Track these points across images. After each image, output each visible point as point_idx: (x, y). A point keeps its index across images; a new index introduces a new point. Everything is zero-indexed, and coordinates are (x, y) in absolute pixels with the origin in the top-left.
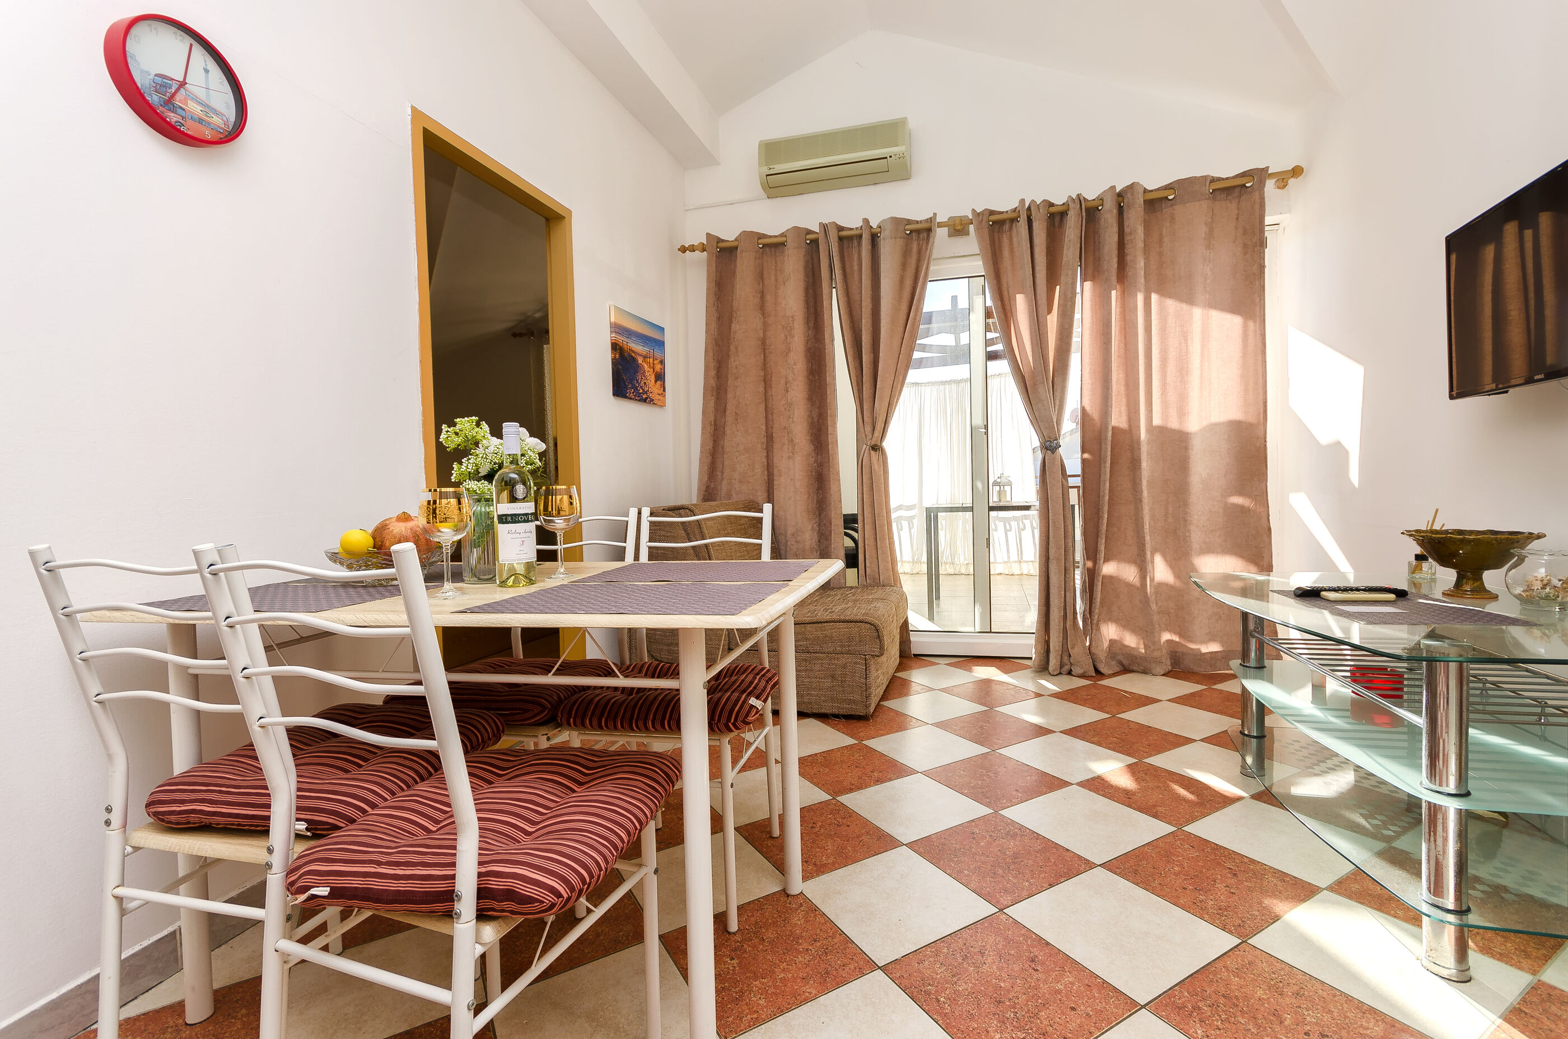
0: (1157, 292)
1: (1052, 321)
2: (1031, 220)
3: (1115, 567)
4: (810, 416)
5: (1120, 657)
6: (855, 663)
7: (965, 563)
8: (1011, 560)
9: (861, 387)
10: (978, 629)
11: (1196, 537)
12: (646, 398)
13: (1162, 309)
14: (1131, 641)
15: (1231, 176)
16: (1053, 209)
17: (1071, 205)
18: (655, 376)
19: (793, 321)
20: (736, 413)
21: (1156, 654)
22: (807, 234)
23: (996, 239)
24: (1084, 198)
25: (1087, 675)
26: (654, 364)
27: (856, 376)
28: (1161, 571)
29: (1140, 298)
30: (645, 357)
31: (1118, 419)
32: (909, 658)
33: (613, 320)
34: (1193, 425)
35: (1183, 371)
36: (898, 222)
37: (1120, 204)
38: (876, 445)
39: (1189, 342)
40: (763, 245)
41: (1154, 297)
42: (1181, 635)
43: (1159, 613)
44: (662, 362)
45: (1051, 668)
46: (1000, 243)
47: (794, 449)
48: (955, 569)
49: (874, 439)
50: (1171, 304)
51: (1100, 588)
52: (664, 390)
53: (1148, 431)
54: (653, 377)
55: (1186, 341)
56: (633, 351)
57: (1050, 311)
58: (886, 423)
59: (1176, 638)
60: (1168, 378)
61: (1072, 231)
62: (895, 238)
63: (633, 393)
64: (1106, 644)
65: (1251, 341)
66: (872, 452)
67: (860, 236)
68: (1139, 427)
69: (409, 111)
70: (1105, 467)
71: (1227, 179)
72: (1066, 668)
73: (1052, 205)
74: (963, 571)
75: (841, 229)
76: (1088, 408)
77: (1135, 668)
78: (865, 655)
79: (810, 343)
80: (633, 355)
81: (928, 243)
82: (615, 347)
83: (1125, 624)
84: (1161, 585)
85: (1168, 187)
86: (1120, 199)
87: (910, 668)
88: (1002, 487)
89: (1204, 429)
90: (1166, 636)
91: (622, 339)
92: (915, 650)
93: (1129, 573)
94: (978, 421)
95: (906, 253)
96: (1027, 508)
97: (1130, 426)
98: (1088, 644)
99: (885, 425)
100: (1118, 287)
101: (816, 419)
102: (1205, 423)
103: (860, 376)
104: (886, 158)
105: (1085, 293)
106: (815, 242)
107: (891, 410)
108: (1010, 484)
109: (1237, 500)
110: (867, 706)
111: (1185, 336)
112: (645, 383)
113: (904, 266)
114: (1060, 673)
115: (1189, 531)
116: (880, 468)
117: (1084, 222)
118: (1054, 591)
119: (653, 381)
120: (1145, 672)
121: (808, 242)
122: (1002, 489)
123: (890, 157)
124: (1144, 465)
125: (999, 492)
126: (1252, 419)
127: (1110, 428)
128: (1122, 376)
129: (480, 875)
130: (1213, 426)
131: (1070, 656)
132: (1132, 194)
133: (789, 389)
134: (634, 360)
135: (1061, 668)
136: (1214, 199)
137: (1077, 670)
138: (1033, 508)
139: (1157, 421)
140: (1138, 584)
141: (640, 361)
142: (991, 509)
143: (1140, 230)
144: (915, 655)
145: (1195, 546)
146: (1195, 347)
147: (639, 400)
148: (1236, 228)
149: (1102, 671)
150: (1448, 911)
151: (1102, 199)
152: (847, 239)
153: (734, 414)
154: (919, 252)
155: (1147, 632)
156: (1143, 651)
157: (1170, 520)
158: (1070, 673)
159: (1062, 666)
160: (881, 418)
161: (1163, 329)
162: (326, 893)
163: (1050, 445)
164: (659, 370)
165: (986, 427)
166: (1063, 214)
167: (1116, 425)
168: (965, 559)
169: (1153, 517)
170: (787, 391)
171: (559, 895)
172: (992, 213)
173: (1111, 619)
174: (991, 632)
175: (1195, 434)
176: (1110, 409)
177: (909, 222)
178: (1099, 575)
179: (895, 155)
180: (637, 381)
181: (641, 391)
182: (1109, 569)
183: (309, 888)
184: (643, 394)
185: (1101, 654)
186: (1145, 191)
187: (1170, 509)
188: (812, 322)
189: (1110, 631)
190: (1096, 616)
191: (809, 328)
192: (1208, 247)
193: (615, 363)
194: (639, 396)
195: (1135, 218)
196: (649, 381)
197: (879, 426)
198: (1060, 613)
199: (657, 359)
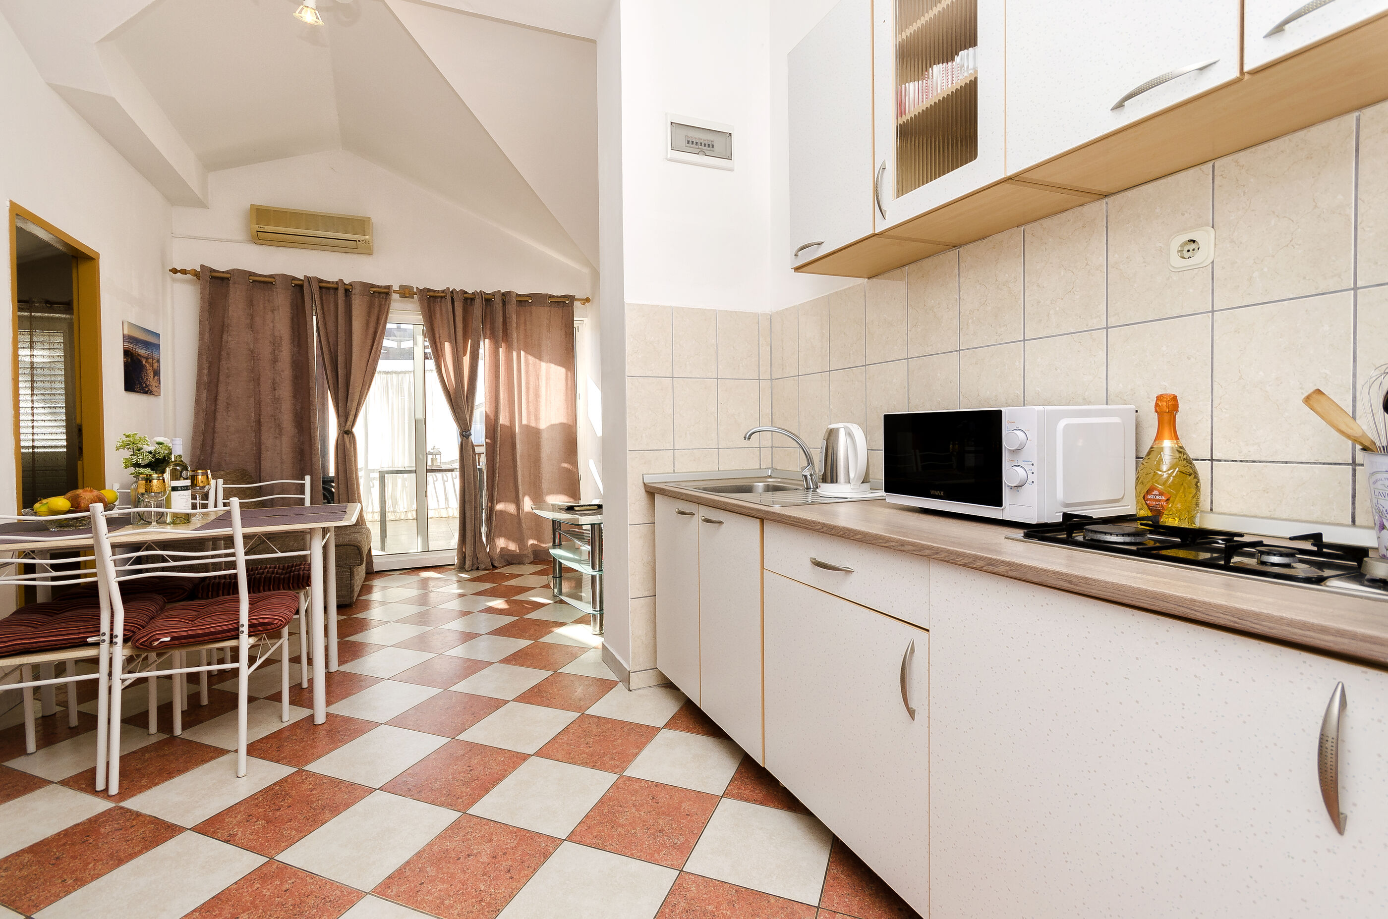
0: (524, 351)
1: (466, 360)
2: (454, 299)
3: (504, 505)
4: (295, 409)
5: (506, 557)
6: (343, 572)
7: (404, 511)
8: (440, 507)
9: (336, 391)
10: (420, 550)
11: (545, 485)
12: (148, 391)
13: (527, 361)
14: (513, 547)
15: (559, 295)
16: (466, 296)
17: (477, 297)
18: (154, 373)
19: (281, 340)
20: (227, 403)
21: (525, 552)
22: (293, 280)
23: (432, 306)
24: (484, 292)
25: (487, 568)
26: (153, 363)
27: (334, 384)
28: (527, 504)
29: (515, 354)
30: (147, 359)
31: (503, 420)
32: (371, 574)
33: (126, 332)
34: (543, 425)
35: (537, 396)
36: (367, 287)
37: (503, 300)
38: (348, 431)
39: (540, 380)
40: (253, 281)
41: (522, 353)
42: (538, 540)
43: (527, 529)
44: (158, 361)
45: (466, 567)
46: (434, 311)
47: (281, 431)
48: (396, 516)
49: (347, 427)
50: (530, 357)
51: (494, 517)
52: (160, 384)
53: (519, 427)
54: (152, 373)
55: (538, 379)
56: (139, 355)
57: (465, 354)
58: (356, 416)
59: (536, 542)
60: (530, 398)
61: (477, 309)
62: (363, 295)
63: (139, 387)
64: (498, 550)
65: (569, 382)
66: (345, 435)
67: (336, 289)
68: (515, 425)
69: (8, 204)
70: (497, 447)
71: (557, 296)
72: (475, 566)
73: (466, 293)
74: (403, 517)
75: (321, 281)
76: (488, 412)
77: (515, 562)
78: (350, 566)
79: (294, 357)
80: (139, 358)
81: (386, 301)
82: (127, 353)
83: (509, 537)
84: (527, 513)
85: (529, 296)
86: (504, 297)
87: (373, 579)
88: (434, 456)
89: (548, 427)
90: (531, 542)
91: (133, 346)
92: (376, 568)
93: (511, 508)
94: (420, 416)
95: (370, 306)
96: (452, 470)
97: (511, 424)
98: (488, 551)
99: (355, 418)
100: (503, 345)
101: (299, 411)
102: (548, 425)
103: (336, 384)
104: (356, 241)
105: (485, 346)
106: (301, 287)
107: (359, 407)
108: (440, 453)
109: (565, 465)
110: (352, 598)
111: (538, 377)
112: (147, 379)
113: (369, 313)
114: (472, 570)
115: (541, 483)
116: (351, 446)
117: (484, 307)
118: (468, 520)
119: (152, 377)
120: (519, 564)
121: (293, 285)
122: (434, 457)
123: (359, 241)
124: (518, 446)
125: (432, 459)
126: (570, 423)
127: (499, 425)
128: (506, 395)
129: (249, 620)
130: (553, 426)
131: (478, 559)
132: (510, 297)
133: (277, 388)
134: (140, 362)
135: (472, 566)
136: (551, 306)
137: (482, 566)
138: (455, 470)
139: (524, 422)
140: (516, 514)
141: (144, 363)
142: (428, 471)
143: (514, 317)
144: (376, 572)
145: (545, 491)
146: (543, 383)
147: (143, 393)
148: (562, 323)
149: (496, 565)
150: (598, 611)
151: (494, 295)
152: (327, 289)
153: (225, 404)
154: (380, 306)
155: (520, 541)
156: (518, 551)
157: (532, 476)
158: (478, 569)
159: (473, 565)
160: (352, 413)
161: (527, 372)
162: (169, 640)
163: (465, 433)
164: (156, 368)
165: (425, 419)
166: (472, 299)
167: (503, 423)
168: (404, 508)
169: (523, 475)
170: (275, 389)
171: (283, 622)
172: (429, 290)
173: (500, 536)
174: (428, 551)
175: (543, 430)
176: (499, 415)
177: (373, 286)
178: (494, 510)
179: (363, 241)
180: (142, 378)
181: (144, 385)
182: (500, 507)
183: (160, 639)
184: (146, 388)
185: (496, 557)
186: (517, 295)
187: (532, 470)
188: (297, 342)
189: (501, 543)
190: (492, 534)
191: (294, 346)
192: (549, 331)
193: (126, 365)
194: (143, 390)
195: (512, 308)
196: (149, 377)
197: (351, 418)
198: (472, 533)
199: (155, 359)
